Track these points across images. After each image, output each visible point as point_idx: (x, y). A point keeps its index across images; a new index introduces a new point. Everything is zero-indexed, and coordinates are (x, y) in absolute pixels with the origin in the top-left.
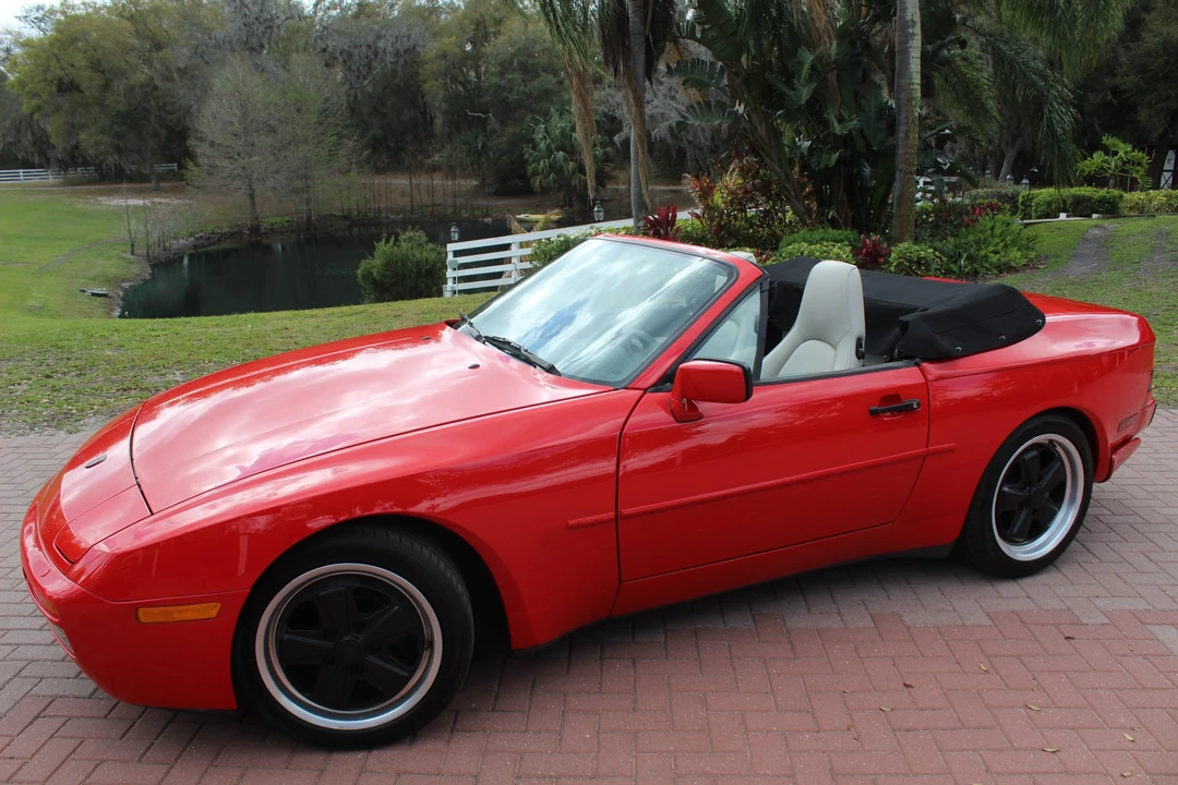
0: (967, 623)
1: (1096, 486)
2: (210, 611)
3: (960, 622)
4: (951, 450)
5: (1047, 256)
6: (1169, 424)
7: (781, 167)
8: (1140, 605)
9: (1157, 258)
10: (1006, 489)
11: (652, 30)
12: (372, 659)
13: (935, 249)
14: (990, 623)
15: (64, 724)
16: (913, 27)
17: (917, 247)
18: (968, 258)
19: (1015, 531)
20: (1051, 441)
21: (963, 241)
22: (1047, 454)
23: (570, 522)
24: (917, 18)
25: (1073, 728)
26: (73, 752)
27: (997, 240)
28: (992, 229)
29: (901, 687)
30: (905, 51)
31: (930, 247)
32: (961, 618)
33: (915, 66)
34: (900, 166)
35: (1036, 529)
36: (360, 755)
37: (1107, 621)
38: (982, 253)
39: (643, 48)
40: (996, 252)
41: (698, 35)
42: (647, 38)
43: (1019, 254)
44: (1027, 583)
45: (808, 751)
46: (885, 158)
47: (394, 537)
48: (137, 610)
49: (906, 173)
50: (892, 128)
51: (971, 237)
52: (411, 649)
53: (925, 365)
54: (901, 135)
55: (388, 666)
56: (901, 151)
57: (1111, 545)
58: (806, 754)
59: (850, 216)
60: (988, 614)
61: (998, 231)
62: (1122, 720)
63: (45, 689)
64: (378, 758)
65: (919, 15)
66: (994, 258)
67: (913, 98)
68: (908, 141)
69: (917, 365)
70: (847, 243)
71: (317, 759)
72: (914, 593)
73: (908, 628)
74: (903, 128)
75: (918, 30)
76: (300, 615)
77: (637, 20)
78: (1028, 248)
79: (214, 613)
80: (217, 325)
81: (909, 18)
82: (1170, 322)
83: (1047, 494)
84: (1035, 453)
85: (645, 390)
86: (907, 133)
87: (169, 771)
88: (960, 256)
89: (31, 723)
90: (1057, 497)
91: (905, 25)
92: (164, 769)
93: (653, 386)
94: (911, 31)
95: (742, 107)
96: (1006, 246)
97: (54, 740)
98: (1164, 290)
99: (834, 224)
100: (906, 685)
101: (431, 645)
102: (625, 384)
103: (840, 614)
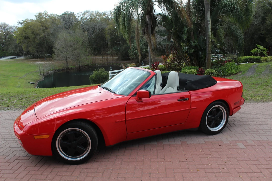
0: (200, 143)
1: (229, 117)
2: (47, 136)
3: (199, 143)
4: (196, 108)
5: (242, 71)
6: (256, 105)
7: (182, 53)
8: (237, 139)
9: (266, 71)
10: (209, 116)
11: (153, 23)
12: (78, 146)
13: (215, 70)
14: (205, 143)
15: (21, 161)
16: (209, 22)
17: (211, 70)
18: (223, 72)
19: (212, 125)
20: (219, 107)
21: (222, 68)
22: (218, 109)
23: (116, 121)
24: (210, 20)
25: (215, 161)
26: (22, 165)
27: (230, 68)
28: (229, 65)
29: (183, 154)
30: (208, 27)
31: (214, 70)
32: (199, 142)
33: (210, 30)
34: (208, 52)
35: (217, 125)
36: (76, 165)
37: (229, 142)
38: (226, 71)
39: (151, 27)
40: (229, 71)
41: (163, 24)
42: (152, 25)
43: (235, 71)
44: (215, 136)
45: (162, 165)
46: (204, 50)
47: (82, 123)
48: (34, 137)
49: (209, 54)
50: (206, 44)
51: (224, 67)
52: (86, 145)
53: (190, 91)
54: (207, 45)
55: (81, 148)
56: (207, 49)
57: (235, 129)
58: (161, 166)
59: (197, 63)
60: (205, 141)
61: (230, 66)
62: (226, 160)
63: (18, 155)
64: (79, 166)
65: (210, 19)
66: (229, 72)
67: (210, 37)
68: (209, 46)
69: (188, 91)
70: (196, 69)
71: (68, 166)
72: (191, 138)
73: (188, 144)
74: (208, 44)
75: (210, 22)
76: (65, 138)
77: (149, 21)
78: (237, 70)
79: (48, 137)
80: (57, 89)
81: (208, 20)
82: (264, 85)
83: (218, 118)
84: (215, 109)
85: (131, 96)
86: (209, 45)
87: (40, 168)
88: (221, 72)
89: (15, 161)
90: (221, 118)
91: (208, 21)
92: (39, 168)
93: (133, 95)
94: (209, 23)
95: (173, 40)
96: (232, 69)
97: (19, 163)
98: (266, 78)
99: (194, 65)
100: (184, 154)
101: (89, 144)
102: (127, 95)
103: (175, 142)
